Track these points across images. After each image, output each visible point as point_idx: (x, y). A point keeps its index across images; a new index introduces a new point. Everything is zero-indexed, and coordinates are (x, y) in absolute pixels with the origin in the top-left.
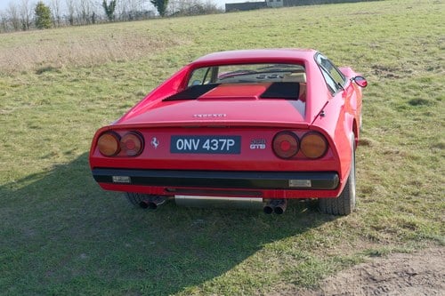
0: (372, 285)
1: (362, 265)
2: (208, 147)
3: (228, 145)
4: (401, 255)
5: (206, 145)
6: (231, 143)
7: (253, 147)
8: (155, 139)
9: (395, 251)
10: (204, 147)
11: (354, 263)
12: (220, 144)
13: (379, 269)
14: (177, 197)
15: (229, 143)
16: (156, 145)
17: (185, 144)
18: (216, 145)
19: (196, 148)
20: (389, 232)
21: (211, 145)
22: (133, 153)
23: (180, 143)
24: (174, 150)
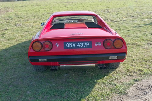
0: (142, 91)
1: (135, 85)
2: (79, 46)
3: (87, 45)
4: (144, 80)
5: (78, 45)
6: (88, 44)
7: (96, 45)
8: (57, 44)
9: (142, 79)
10: (77, 46)
11: (132, 84)
12: (84, 45)
13: (141, 85)
14: (61, 66)
15: (87, 44)
16: (58, 46)
17: (70, 45)
18: (82, 45)
19: (74, 46)
20: (135, 73)
21: (80, 45)
22: (48, 49)
23: (68, 45)
24: (65, 47)
